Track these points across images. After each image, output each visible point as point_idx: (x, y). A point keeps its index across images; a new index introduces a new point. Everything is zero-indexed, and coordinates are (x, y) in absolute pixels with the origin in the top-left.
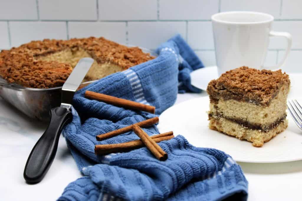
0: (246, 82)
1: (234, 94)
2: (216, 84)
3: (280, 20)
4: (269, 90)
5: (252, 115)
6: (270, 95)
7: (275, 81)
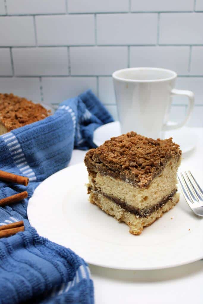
0: (126, 155)
1: (110, 169)
2: (92, 155)
3: (188, 76)
4: (150, 169)
5: (130, 197)
6: (150, 175)
7: (159, 155)
